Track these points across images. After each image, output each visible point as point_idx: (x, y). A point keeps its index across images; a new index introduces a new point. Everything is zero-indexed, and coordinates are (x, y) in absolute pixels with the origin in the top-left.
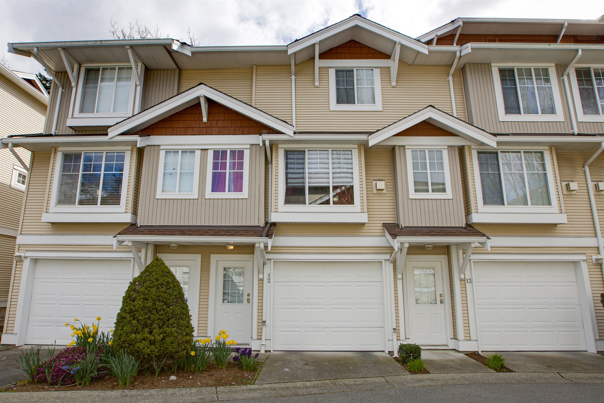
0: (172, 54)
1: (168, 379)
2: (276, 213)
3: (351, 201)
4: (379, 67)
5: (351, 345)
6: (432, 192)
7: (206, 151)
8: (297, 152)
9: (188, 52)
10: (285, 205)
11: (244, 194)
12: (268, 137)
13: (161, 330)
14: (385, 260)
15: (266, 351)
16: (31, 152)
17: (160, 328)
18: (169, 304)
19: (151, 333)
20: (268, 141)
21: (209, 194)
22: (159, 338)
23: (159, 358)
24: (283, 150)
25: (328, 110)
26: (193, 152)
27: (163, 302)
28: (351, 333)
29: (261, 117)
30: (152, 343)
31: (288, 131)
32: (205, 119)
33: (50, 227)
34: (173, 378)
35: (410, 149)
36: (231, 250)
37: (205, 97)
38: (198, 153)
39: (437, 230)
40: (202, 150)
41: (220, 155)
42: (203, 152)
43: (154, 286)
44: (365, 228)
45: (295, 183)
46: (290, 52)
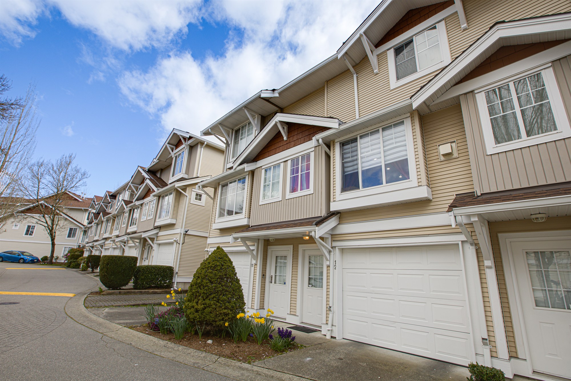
0: (270, 100)
1: (206, 342)
2: (334, 203)
3: (406, 176)
4: (443, 19)
5: (427, 349)
6: (527, 137)
7: (286, 162)
8: (351, 141)
9: (276, 95)
10: (342, 193)
11: (311, 190)
12: (320, 136)
13: (204, 302)
14: (462, 241)
15: (332, 337)
16: (214, 189)
17: (204, 300)
18: (213, 282)
19: (197, 303)
20: (321, 139)
21: (289, 195)
22: (200, 307)
23: (201, 323)
24: (338, 144)
25: (389, 91)
26: (279, 165)
27: (209, 280)
28: (426, 334)
29: (314, 121)
30: (197, 311)
31: (334, 124)
32: (285, 138)
33: (219, 232)
34: (210, 342)
35: (482, 92)
36: (307, 240)
37: (280, 121)
38: (282, 165)
39: (542, 190)
40: (284, 162)
41: (295, 161)
42: (285, 163)
43: (206, 267)
44: (432, 204)
45: (349, 170)
46: (339, 56)
